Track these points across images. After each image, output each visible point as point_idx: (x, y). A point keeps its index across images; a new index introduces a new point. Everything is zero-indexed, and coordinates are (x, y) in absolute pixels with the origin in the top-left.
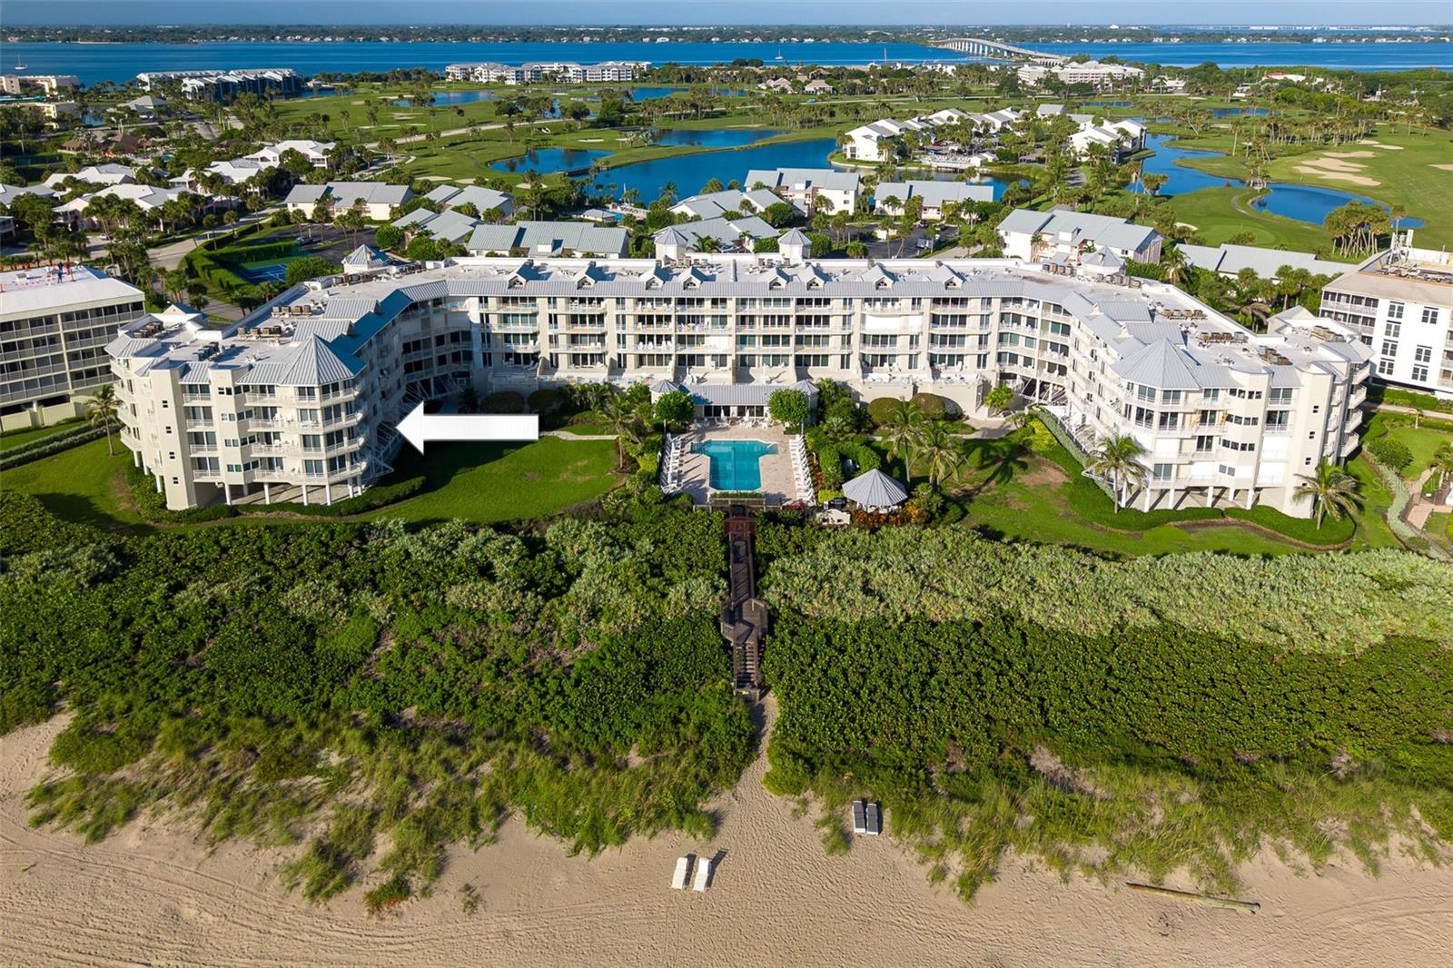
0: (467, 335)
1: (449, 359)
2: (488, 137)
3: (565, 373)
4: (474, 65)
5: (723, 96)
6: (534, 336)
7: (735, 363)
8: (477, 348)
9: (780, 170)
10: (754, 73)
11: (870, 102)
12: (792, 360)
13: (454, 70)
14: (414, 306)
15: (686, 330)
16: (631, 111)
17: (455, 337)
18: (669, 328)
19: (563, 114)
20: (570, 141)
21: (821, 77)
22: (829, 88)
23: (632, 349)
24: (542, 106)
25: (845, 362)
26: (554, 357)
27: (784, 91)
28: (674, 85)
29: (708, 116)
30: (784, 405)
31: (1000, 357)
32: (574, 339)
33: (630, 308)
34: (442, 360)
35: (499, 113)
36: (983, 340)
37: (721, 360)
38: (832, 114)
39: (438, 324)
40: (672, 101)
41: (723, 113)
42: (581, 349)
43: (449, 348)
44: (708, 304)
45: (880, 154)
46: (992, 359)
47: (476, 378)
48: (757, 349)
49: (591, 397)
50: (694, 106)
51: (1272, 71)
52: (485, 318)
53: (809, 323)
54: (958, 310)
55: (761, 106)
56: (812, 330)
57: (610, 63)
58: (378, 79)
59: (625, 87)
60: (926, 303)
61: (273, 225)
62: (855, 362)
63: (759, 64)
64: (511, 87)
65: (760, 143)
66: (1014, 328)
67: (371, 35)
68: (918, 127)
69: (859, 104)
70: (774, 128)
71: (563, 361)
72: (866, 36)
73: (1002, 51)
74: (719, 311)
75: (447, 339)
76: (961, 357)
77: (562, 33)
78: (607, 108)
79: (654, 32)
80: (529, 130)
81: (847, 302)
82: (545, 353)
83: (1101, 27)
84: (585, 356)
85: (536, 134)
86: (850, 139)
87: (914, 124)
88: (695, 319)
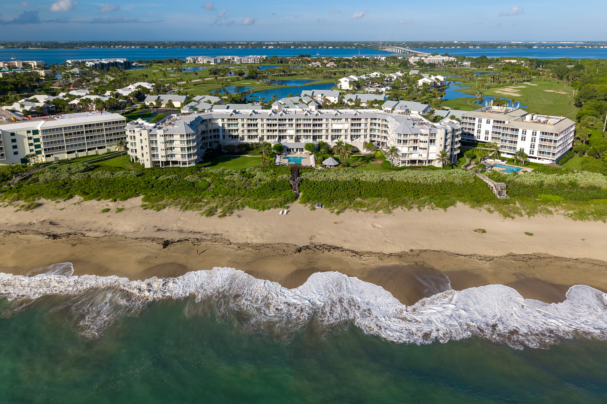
0: (218, 130)
1: (213, 137)
2: (208, 82)
3: (246, 140)
4: (197, 57)
5: (295, 68)
6: (237, 130)
7: (295, 138)
8: (221, 134)
9: (313, 90)
10: (307, 60)
11: (350, 70)
12: (312, 137)
13: (189, 59)
14: (203, 121)
15: (281, 128)
16: (260, 74)
17: (214, 130)
18: (277, 128)
19: (235, 74)
20: (238, 83)
21: (333, 61)
22: (335, 65)
23: (266, 133)
24: (226, 71)
25: (327, 137)
26: (243, 136)
27: (318, 66)
28: (276, 65)
29: (289, 75)
30: (309, 147)
31: (371, 136)
32: (249, 131)
33: (265, 121)
34: (211, 137)
35: (211, 74)
36: (366, 130)
37: (291, 137)
38: (335, 74)
39: (210, 127)
40: (275, 70)
41: (295, 74)
42: (251, 134)
43: (213, 134)
44: (287, 121)
45: (350, 87)
46: (368, 136)
47: (221, 142)
48: (302, 133)
49: (254, 146)
50: (284, 71)
51: (506, 59)
52: (223, 125)
53: (316, 126)
54: (358, 122)
55: (309, 72)
56: (317, 128)
57: (251, 56)
58: (160, 62)
59: (257, 65)
60: (349, 120)
61: (141, 109)
62: (330, 137)
63: (309, 56)
64: (212, 65)
65: (308, 84)
66: (374, 127)
67: (151, 45)
68: (365, 78)
69: (345, 71)
70: (314, 79)
71: (246, 137)
72: (354, 46)
73: (407, 51)
74: (291, 122)
75: (212, 131)
76: (360, 136)
77: (229, 45)
78: (251, 72)
79: (267, 44)
80: (223, 80)
81: (327, 119)
82: (241, 135)
83: (450, 42)
84: (252, 136)
85: (225, 81)
86: (340, 82)
87: (363, 77)
88: (284, 125)
